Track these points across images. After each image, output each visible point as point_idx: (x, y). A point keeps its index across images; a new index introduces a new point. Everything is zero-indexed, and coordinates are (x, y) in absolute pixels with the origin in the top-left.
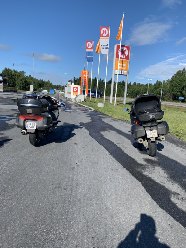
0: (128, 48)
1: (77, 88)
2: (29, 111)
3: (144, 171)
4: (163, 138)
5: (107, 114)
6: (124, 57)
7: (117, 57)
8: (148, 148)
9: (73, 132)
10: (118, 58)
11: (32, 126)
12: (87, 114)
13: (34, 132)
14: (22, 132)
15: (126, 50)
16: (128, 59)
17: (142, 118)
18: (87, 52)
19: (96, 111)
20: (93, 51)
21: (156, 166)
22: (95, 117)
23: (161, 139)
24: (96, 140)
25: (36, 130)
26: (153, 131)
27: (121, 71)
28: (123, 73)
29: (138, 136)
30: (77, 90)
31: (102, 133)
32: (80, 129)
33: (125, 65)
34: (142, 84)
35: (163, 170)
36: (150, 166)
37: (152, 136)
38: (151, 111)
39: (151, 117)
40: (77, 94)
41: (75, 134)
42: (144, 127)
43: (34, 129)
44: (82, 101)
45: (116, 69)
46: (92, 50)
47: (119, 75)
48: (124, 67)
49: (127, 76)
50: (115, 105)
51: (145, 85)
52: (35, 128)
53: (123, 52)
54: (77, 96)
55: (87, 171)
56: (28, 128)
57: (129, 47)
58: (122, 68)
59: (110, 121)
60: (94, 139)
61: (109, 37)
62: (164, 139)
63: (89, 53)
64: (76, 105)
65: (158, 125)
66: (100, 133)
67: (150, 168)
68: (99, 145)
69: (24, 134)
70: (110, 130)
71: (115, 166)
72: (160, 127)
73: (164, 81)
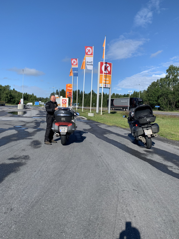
0: (110, 65)
1: (66, 100)
2: (63, 119)
3: (147, 157)
5: (99, 122)
6: (107, 72)
7: (101, 72)
8: (145, 143)
9: (83, 136)
11: (64, 130)
12: (83, 123)
13: (65, 134)
17: (141, 121)
18: (72, 68)
19: (89, 120)
20: (78, 67)
21: (154, 154)
23: (155, 136)
25: (67, 133)
26: (149, 130)
27: (105, 85)
28: (107, 86)
29: (139, 135)
32: (87, 133)
33: (108, 79)
36: (149, 154)
37: (148, 134)
39: (148, 120)
40: (66, 105)
41: (85, 137)
42: (143, 128)
43: (65, 132)
45: (101, 82)
47: (104, 88)
48: (108, 81)
49: (110, 89)
50: (101, 114)
53: (106, 68)
58: (106, 82)
61: (92, 55)
63: (74, 69)
66: (104, 136)
69: (58, 136)
71: (127, 155)
72: (153, 127)
73: (141, 92)
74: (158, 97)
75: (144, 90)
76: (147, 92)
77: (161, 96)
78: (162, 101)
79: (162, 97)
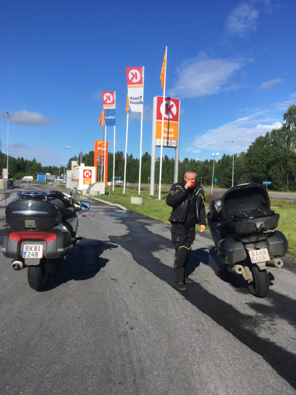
0: (176, 102)
1: (91, 171)
2: (30, 223)
3: (259, 331)
4: (279, 263)
5: (151, 217)
6: (171, 117)
7: (159, 116)
8: (251, 282)
9: (103, 256)
10: (161, 119)
11: (34, 252)
12: (116, 219)
13: (38, 263)
14: (14, 266)
15: (172, 106)
16: (177, 121)
17: (241, 227)
18: (104, 110)
19: (130, 212)
20: (115, 108)
21: (275, 318)
22: (132, 223)
24: (151, 271)
26: (261, 250)
27: (166, 141)
28: (171, 144)
29: (235, 261)
30: (90, 174)
31: (156, 255)
32: (114, 249)
33: (172, 130)
34: (198, 161)
35: (291, 324)
36: (264, 317)
37: (259, 259)
38: (258, 216)
39: (258, 226)
40: (91, 181)
41: (107, 261)
42: (244, 244)
43: (38, 259)
44: (100, 194)
45: (158, 136)
46: (113, 107)
47: (164, 147)
48: (172, 133)
49: (177, 149)
50: (160, 199)
51: (203, 162)
52: (40, 256)
53: (168, 109)
54: (91, 185)
55: (152, 338)
56: (27, 257)
57: (178, 100)
58: (168, 136)
59: (163, 230)
60: (145, 267)
61: (142, 84)
62: (282, 264)
63: (108, 112)
64: (92, 202)
65: (268, 239)
66: (152, 256)
67: (267, 322)
68: (158, 279)
69: (19, 268)
70: (168, 247)
71: (202, 323)
72: (272, 242)
73: (235, 155)
74: (268, 164)
75: (242, 153)
76: (247, 155)
77: (273, 163)
78: (275, 172)
79: (275, 164)
